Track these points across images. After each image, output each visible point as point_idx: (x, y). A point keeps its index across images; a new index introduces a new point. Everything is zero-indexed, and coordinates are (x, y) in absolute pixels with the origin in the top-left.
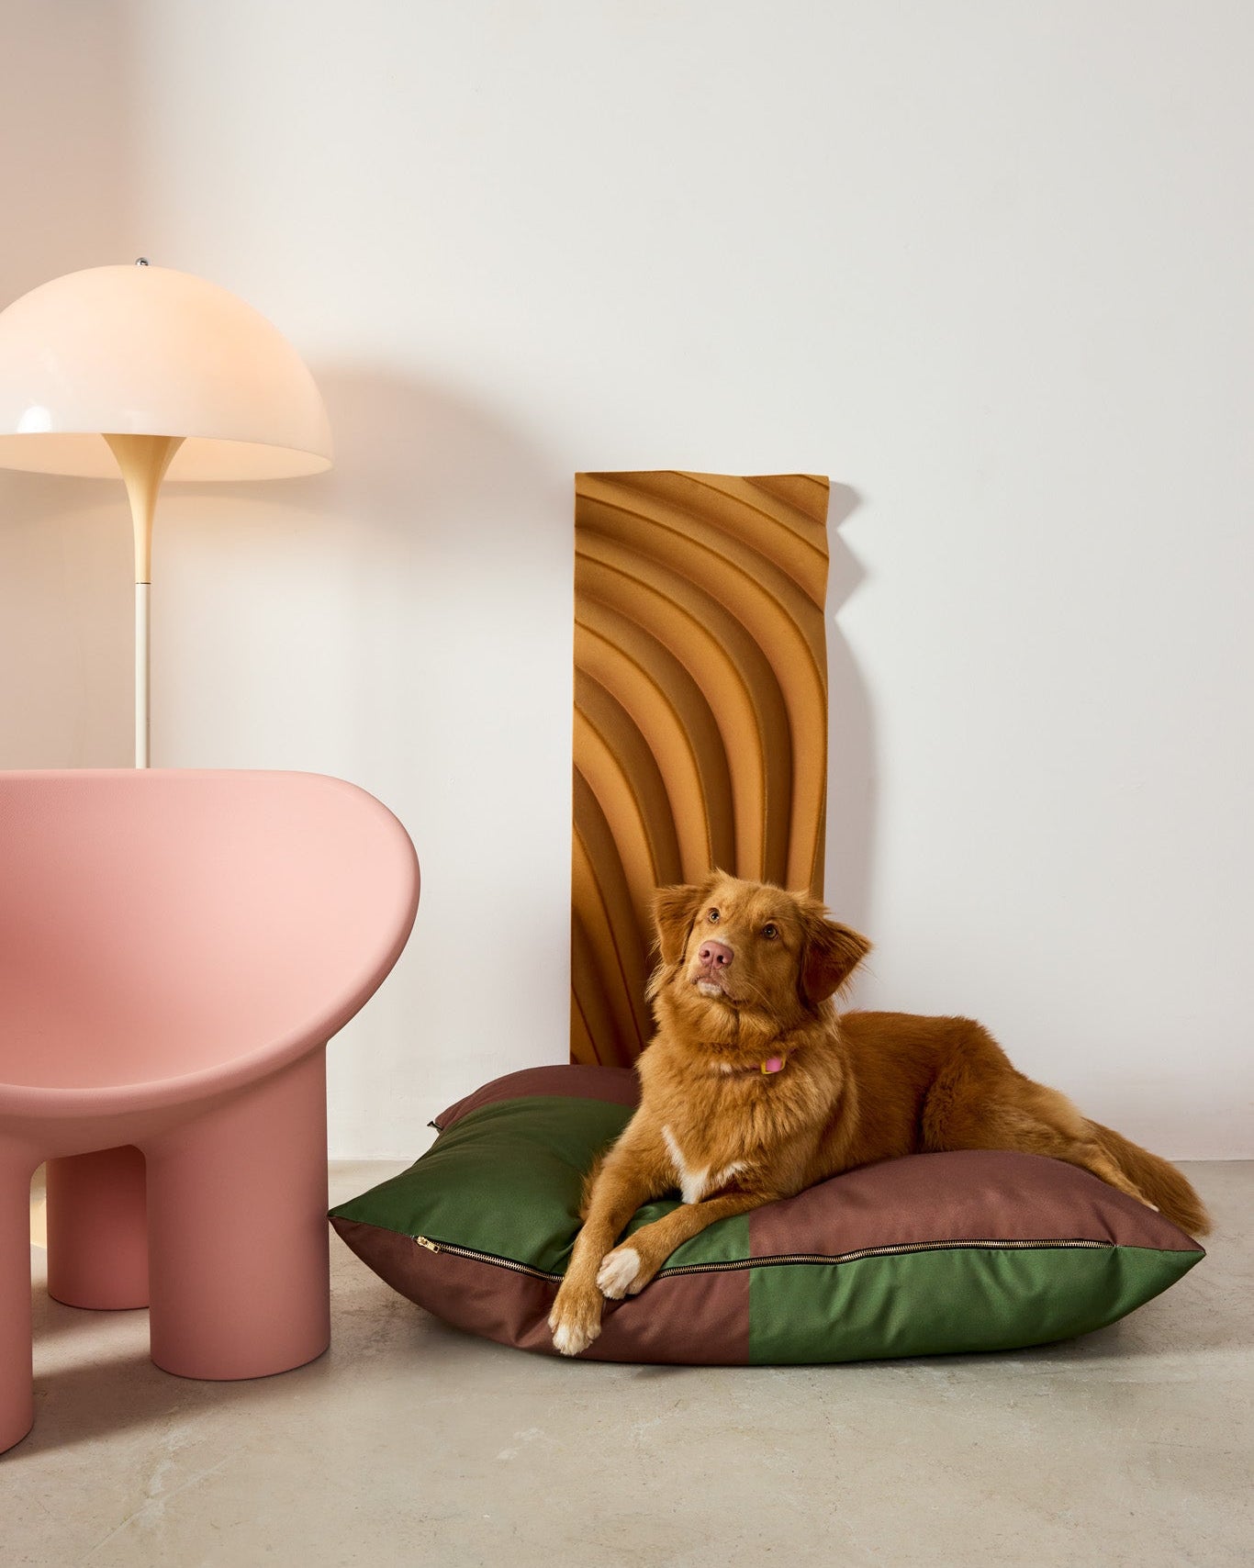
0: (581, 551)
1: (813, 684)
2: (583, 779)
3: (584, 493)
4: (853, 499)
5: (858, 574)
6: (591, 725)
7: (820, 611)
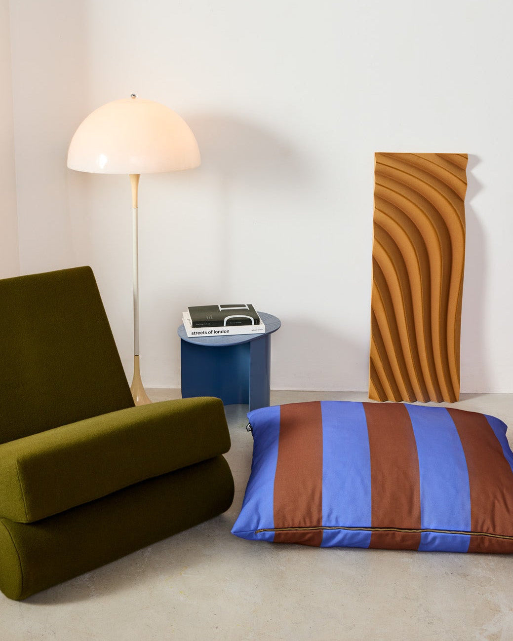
0: (378, 183)
1: (460, 229)
2: (376, 262)
3: (378, 162)
4: (477, 160)
5: (479, 187)
6: (380, 244)
7: (463, 201)
